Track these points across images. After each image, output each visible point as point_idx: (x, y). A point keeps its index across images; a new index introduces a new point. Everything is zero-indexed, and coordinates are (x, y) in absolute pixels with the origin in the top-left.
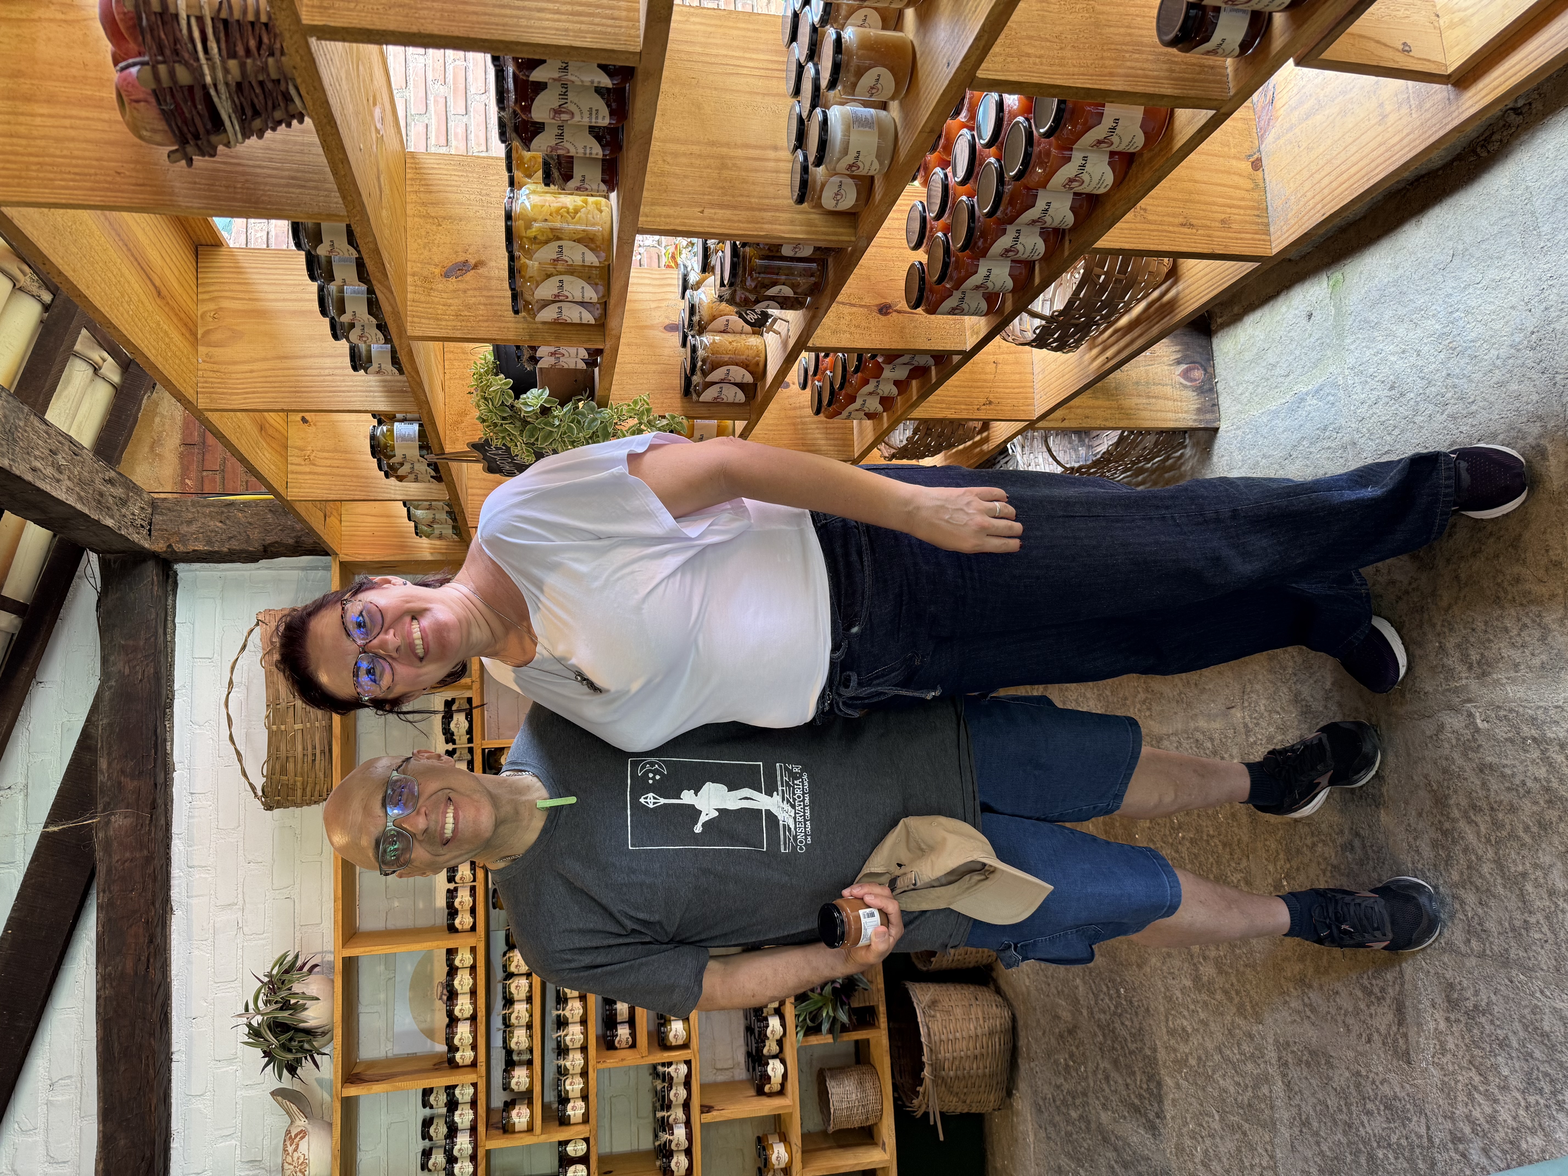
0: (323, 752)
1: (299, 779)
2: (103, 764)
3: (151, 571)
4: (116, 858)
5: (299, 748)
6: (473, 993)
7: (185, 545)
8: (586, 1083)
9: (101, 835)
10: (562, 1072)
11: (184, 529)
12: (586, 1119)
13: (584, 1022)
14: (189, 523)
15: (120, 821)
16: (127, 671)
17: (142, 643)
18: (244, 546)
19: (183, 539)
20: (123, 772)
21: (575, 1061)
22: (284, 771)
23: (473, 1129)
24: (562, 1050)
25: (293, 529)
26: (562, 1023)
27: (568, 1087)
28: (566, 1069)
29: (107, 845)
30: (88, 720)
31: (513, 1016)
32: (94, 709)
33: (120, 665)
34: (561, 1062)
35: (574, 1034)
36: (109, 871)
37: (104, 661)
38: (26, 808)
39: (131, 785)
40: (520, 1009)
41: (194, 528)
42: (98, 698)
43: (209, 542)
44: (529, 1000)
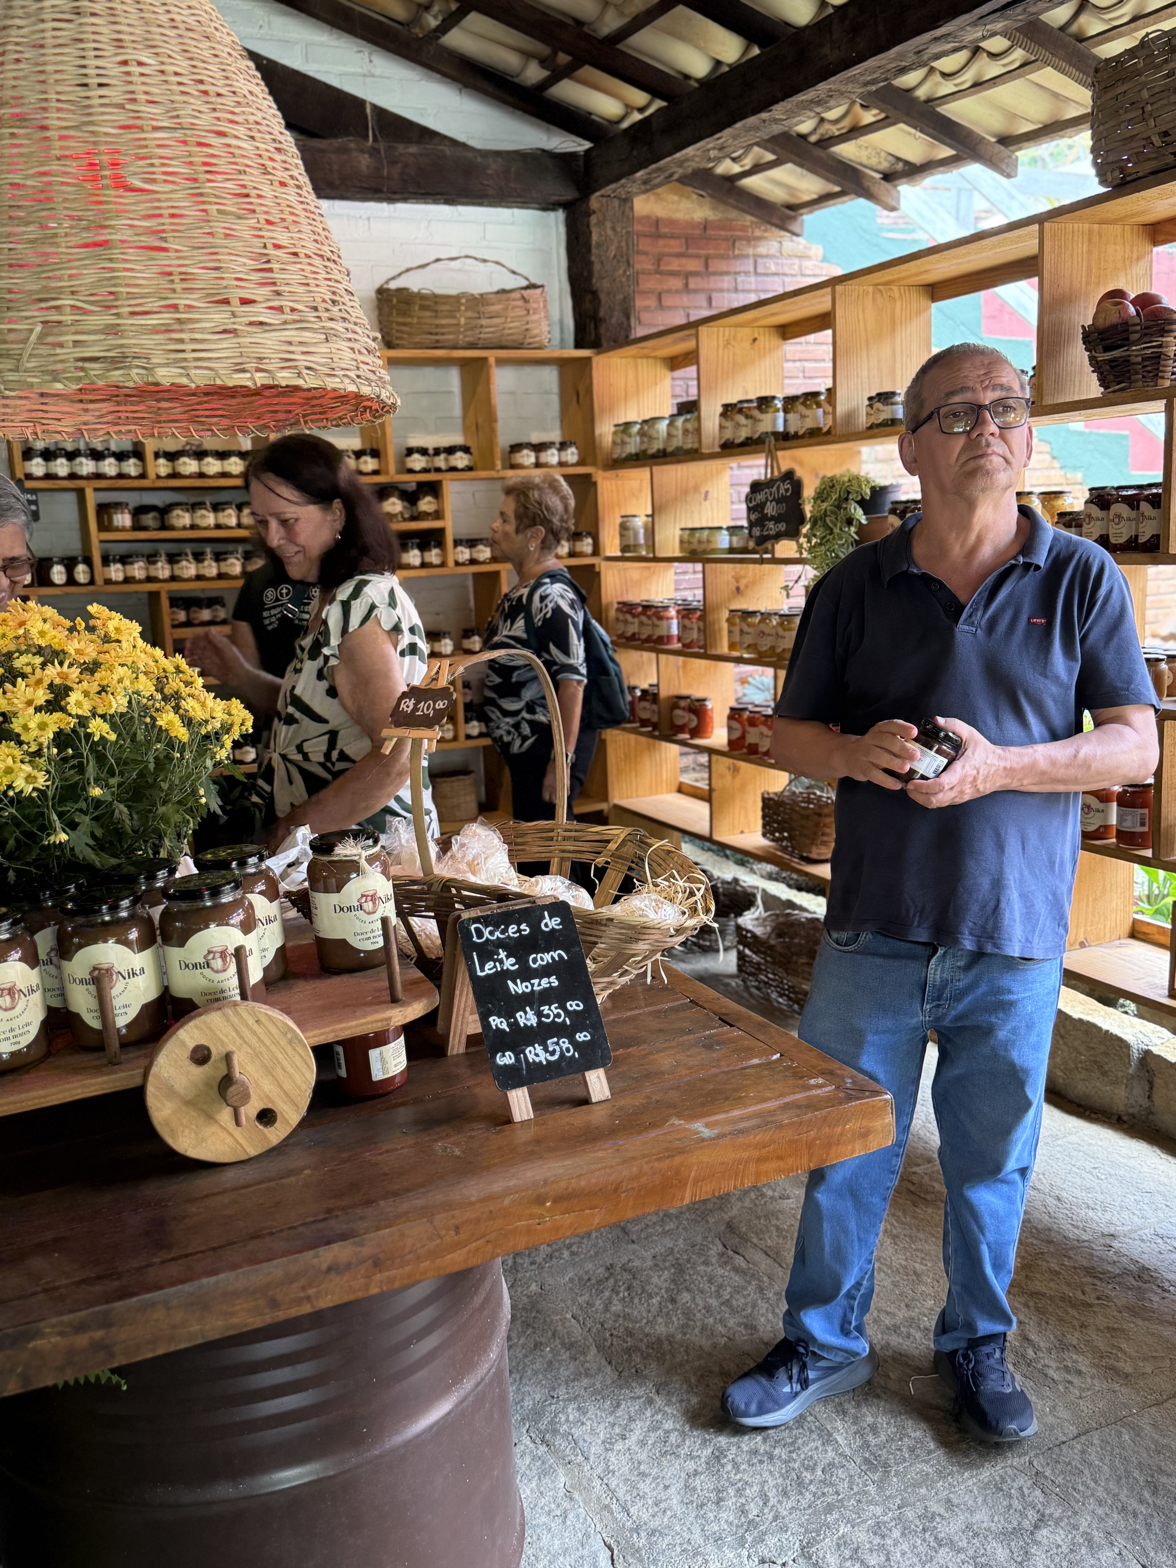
0: (438, 341)
1: (415, 320)
2: (413, 149)
3: (569, 194)
4: (334, 157)
5: (444, 322)
6: (224, 475)
7: (597, 225)
8: (140, 582)
9: (352, 145)
10: (151, 559)
11: (608, 225)
12: (108, 582)
13: (199, 578)
14: (613, 229)
15: (364, 162)
16: (489, 172)
17: (512, 185)
18: (596, 275)
19: (601, 223)
20: (406, 165)
21: (162, 570)
22: (423, 308)
23: (98, 476)
24: (173, 559)
25: (611, 316)
26: (198, 557)
27: (136, 566)
28: (155, 563)
29: (343, 150)
30: (444, 138)
31: (204, 512)
32: (454, 142)
33: (494, 166)
34: (163, 558)
35: (189, 569)
36: (322, 151)
37: (498, 153)
38: (353, 74)
39: (396, 171)
40: (210, 519)
41: (610, 232)
42: (464, 145)
43: (599, 245)
44: (218, 527)
